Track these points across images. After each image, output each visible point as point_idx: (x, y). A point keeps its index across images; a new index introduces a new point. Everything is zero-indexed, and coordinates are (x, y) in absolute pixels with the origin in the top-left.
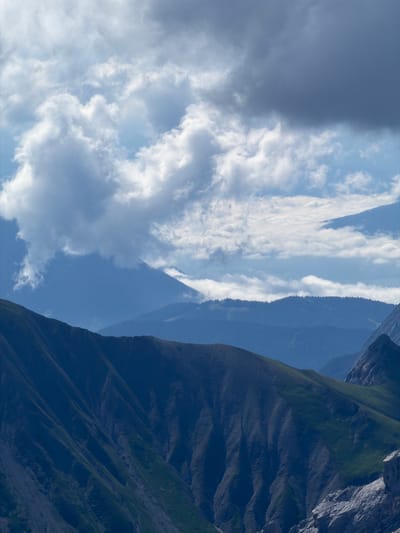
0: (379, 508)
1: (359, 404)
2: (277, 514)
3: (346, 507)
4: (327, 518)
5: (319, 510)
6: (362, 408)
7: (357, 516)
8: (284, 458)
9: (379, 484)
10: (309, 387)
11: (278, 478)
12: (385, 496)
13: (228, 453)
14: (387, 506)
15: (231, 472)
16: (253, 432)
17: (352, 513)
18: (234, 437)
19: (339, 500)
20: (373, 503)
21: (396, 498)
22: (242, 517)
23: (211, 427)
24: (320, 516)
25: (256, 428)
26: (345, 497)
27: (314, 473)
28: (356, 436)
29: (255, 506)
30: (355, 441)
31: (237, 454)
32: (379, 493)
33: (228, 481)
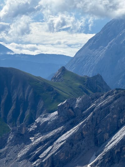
0: (55, 120)
1: (54, 88)
2: (26, 121)
3: (46, 119)
4: (40, 123)
5: (37, 120)
6: (55, 89)
7: (49, 123)
8: (30, 104)
9: (56, 113)
10: (38, 82)
11: (27, 110)
12: (58, 117)
13: (13, 101)
14: (58, 120)
15: (13, 107)
16: (20, 95)
17: (48, 121)
18: (14, 97)
19: (44, 117)
20: (54, 119)
21: (61, 117)
22: (16, 122)
23: (7, 94)
24: (38, 122)
25: (21, 94)
26: (45, 116)
27: (39, 109)
28: (52, 97)
29: (20, 118)
30: (52, 99)
31: (15, 102)
32: (56, 115)
33: (12, 110)
